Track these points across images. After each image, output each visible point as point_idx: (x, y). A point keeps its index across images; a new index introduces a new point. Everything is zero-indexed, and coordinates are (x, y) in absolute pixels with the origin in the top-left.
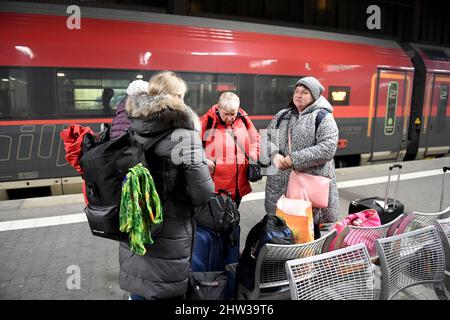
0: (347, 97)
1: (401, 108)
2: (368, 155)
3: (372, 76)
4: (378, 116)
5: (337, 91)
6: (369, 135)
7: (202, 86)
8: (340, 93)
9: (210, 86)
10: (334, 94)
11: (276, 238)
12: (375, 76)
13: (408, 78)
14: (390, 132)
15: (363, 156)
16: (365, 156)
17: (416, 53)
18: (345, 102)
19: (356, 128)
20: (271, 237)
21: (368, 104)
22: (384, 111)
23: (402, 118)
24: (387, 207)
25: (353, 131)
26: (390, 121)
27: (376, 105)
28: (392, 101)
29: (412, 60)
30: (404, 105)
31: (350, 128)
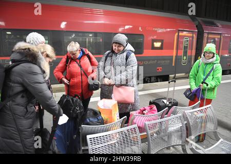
0: (162, 45)
1: (190, 51)
2: (173, 76)
3: (175, 34)
4: (178, 55)
5: (157, 42)
6: (173, 65)
7: (87, 39)
8: (158, 43)
9: (92, 39)
10: (155, 43)
11: (92, 121)
12: (177, 34)
13: (194, 35)
14: (185, 63)
15: (170, 76)
16: (172, 76)
17: (199, 23)
18: (161, 48)
19: (166, 61)
20: (88, 121)
21: (173, 49)
22: (181, 53)
23: (191, 56)
24: (168, 103)
25: (165, 63)
26: (185, 58)
27: (177, 49)
28: (186, 48)
29: (197, 26)
30: (192, 49)
31: (163, 62)
